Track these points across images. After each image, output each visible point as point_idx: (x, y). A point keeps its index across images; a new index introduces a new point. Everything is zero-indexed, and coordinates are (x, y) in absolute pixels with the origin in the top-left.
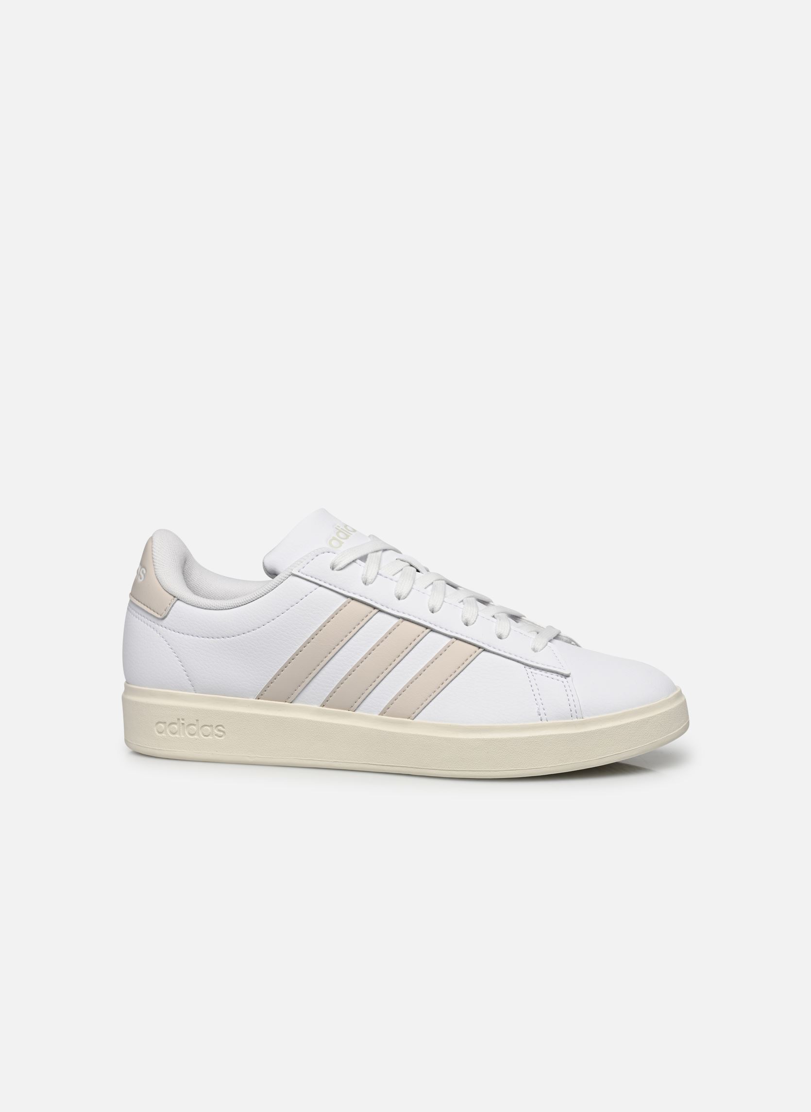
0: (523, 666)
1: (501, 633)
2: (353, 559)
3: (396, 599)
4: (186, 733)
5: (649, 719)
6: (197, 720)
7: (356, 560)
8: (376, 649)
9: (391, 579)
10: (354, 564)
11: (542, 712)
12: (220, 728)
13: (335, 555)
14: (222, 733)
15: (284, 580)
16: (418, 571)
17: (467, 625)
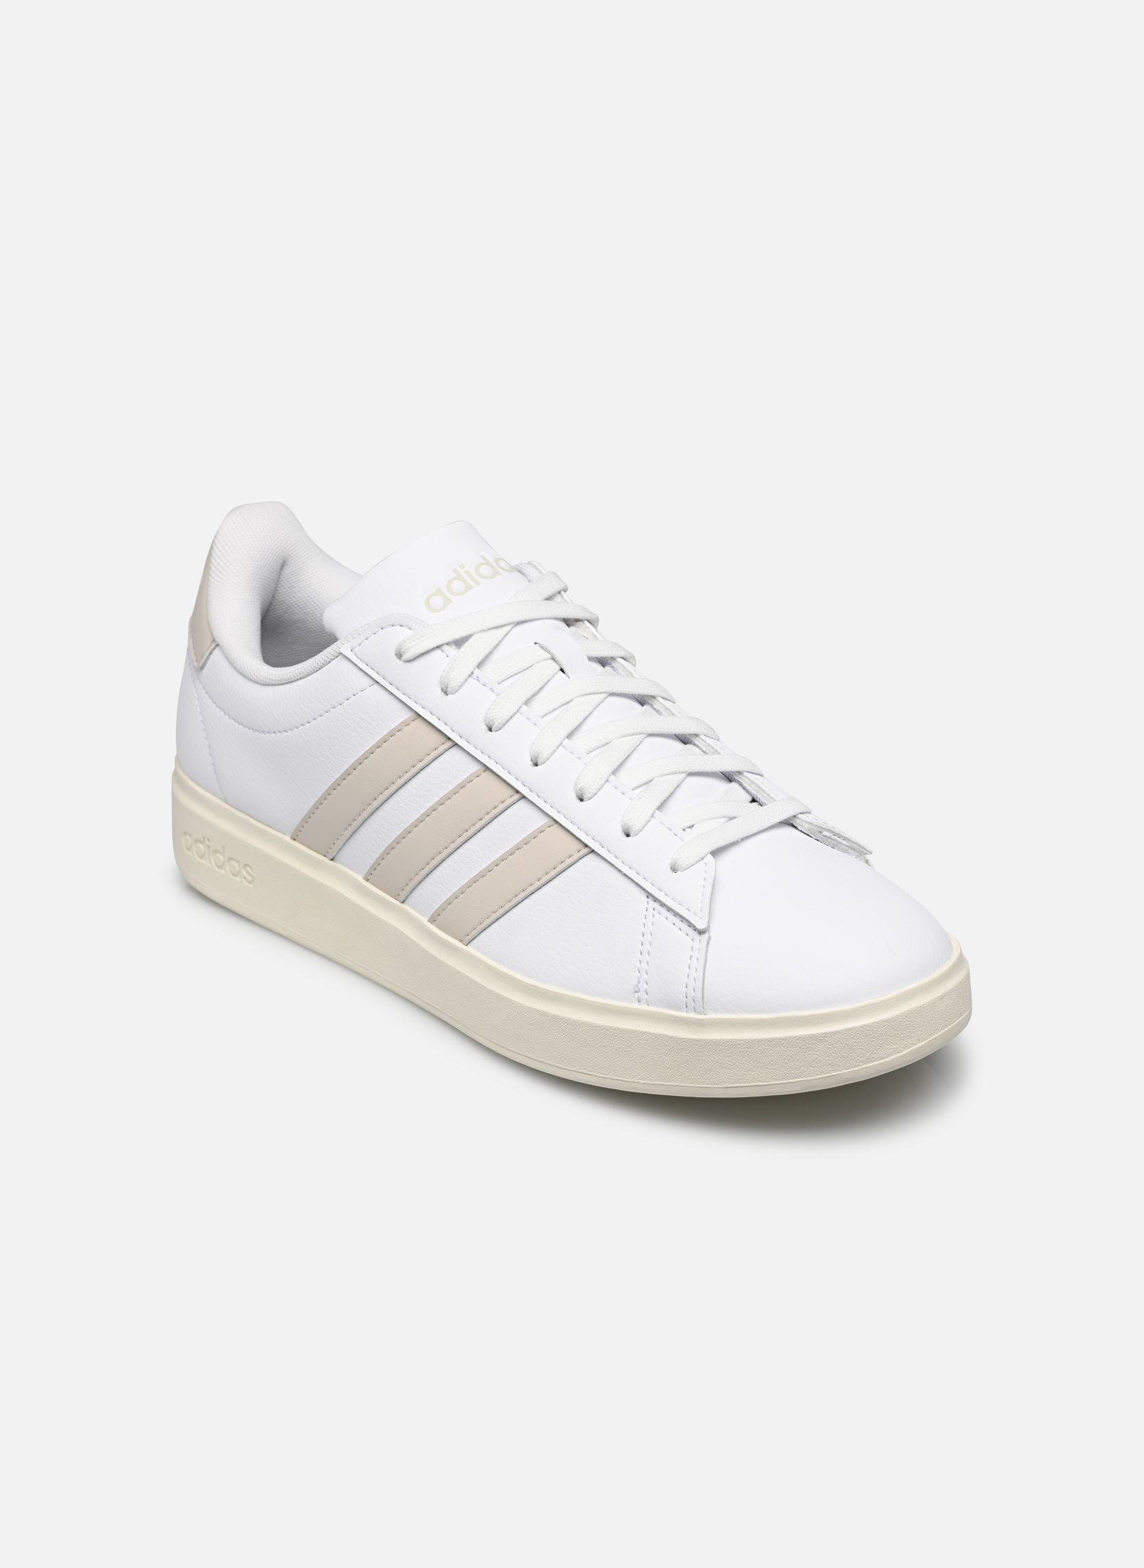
0: (643, 896)
1: (630, 824)
2: (438, 643)
3: (484, 727)
4: (213, 862)
5: (825, 1035)
6: (224, 848)
7: (442, 645)
8: (439, 809)
9: (492, 690)
10: (438, 652)
11: (643, 986)
12: (249, 869)
13: (411, 632)
14: (251, 879)
15: (332, 660)
16: (562, 670)
17: (582, 800)
